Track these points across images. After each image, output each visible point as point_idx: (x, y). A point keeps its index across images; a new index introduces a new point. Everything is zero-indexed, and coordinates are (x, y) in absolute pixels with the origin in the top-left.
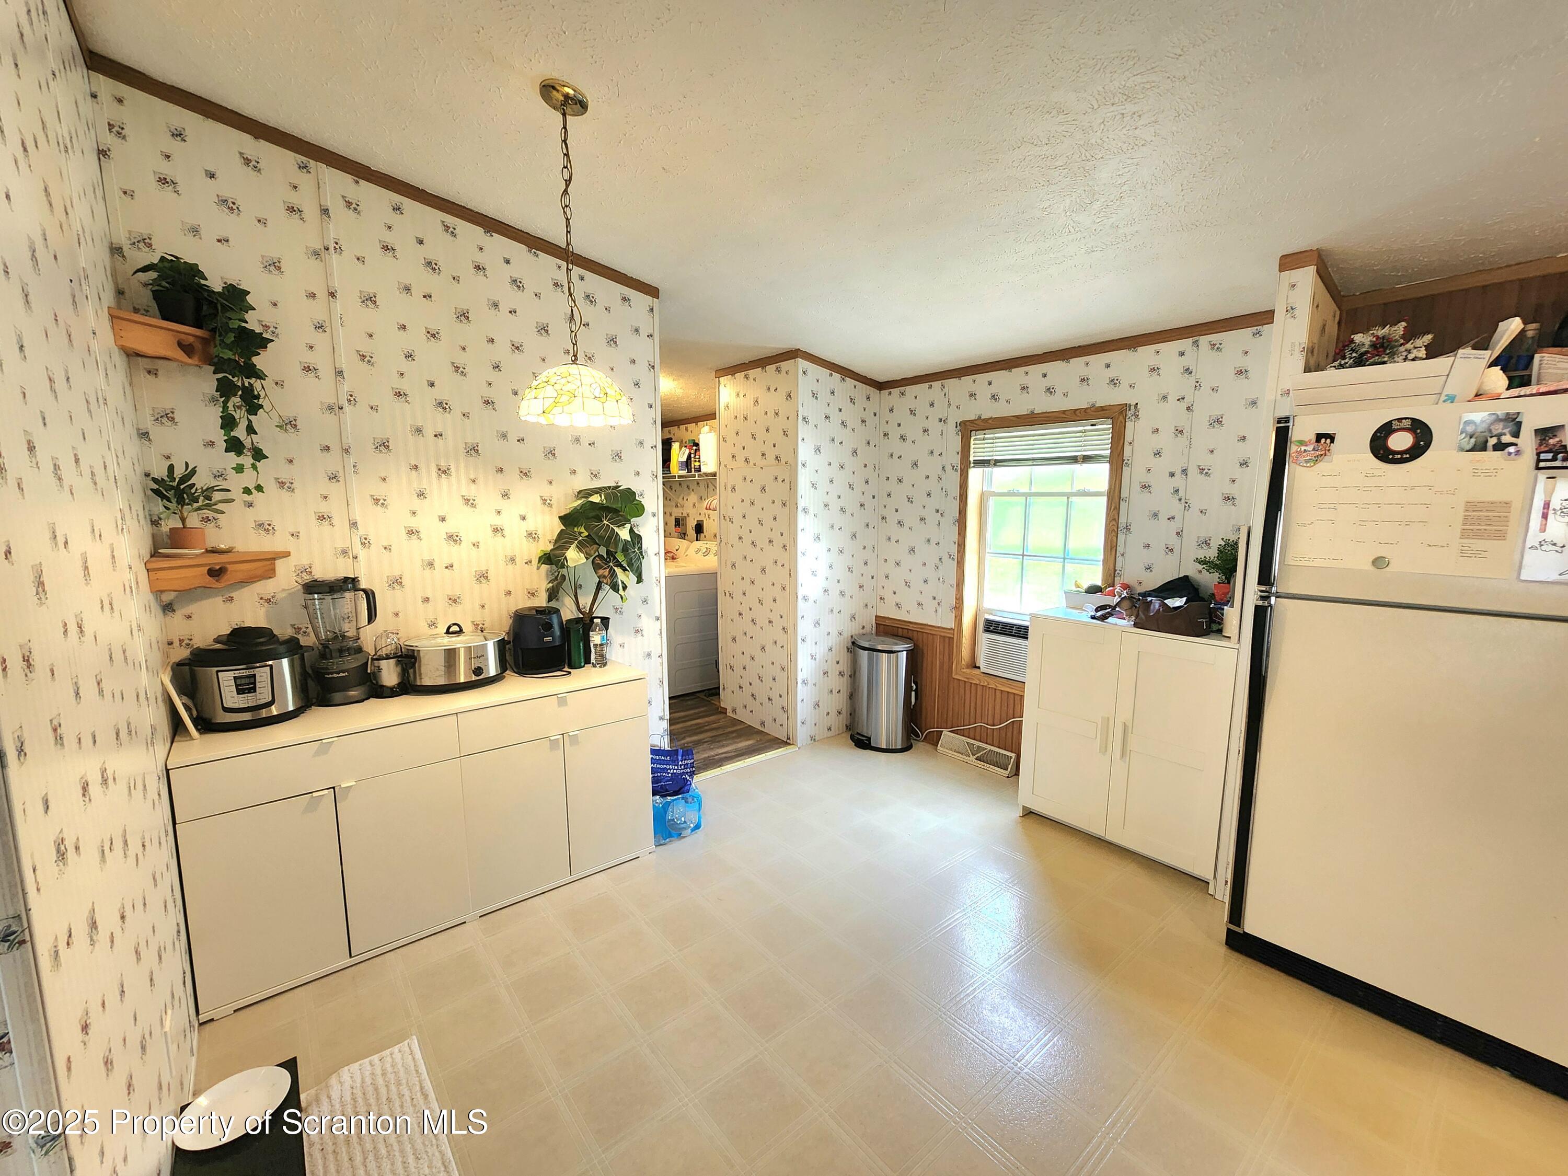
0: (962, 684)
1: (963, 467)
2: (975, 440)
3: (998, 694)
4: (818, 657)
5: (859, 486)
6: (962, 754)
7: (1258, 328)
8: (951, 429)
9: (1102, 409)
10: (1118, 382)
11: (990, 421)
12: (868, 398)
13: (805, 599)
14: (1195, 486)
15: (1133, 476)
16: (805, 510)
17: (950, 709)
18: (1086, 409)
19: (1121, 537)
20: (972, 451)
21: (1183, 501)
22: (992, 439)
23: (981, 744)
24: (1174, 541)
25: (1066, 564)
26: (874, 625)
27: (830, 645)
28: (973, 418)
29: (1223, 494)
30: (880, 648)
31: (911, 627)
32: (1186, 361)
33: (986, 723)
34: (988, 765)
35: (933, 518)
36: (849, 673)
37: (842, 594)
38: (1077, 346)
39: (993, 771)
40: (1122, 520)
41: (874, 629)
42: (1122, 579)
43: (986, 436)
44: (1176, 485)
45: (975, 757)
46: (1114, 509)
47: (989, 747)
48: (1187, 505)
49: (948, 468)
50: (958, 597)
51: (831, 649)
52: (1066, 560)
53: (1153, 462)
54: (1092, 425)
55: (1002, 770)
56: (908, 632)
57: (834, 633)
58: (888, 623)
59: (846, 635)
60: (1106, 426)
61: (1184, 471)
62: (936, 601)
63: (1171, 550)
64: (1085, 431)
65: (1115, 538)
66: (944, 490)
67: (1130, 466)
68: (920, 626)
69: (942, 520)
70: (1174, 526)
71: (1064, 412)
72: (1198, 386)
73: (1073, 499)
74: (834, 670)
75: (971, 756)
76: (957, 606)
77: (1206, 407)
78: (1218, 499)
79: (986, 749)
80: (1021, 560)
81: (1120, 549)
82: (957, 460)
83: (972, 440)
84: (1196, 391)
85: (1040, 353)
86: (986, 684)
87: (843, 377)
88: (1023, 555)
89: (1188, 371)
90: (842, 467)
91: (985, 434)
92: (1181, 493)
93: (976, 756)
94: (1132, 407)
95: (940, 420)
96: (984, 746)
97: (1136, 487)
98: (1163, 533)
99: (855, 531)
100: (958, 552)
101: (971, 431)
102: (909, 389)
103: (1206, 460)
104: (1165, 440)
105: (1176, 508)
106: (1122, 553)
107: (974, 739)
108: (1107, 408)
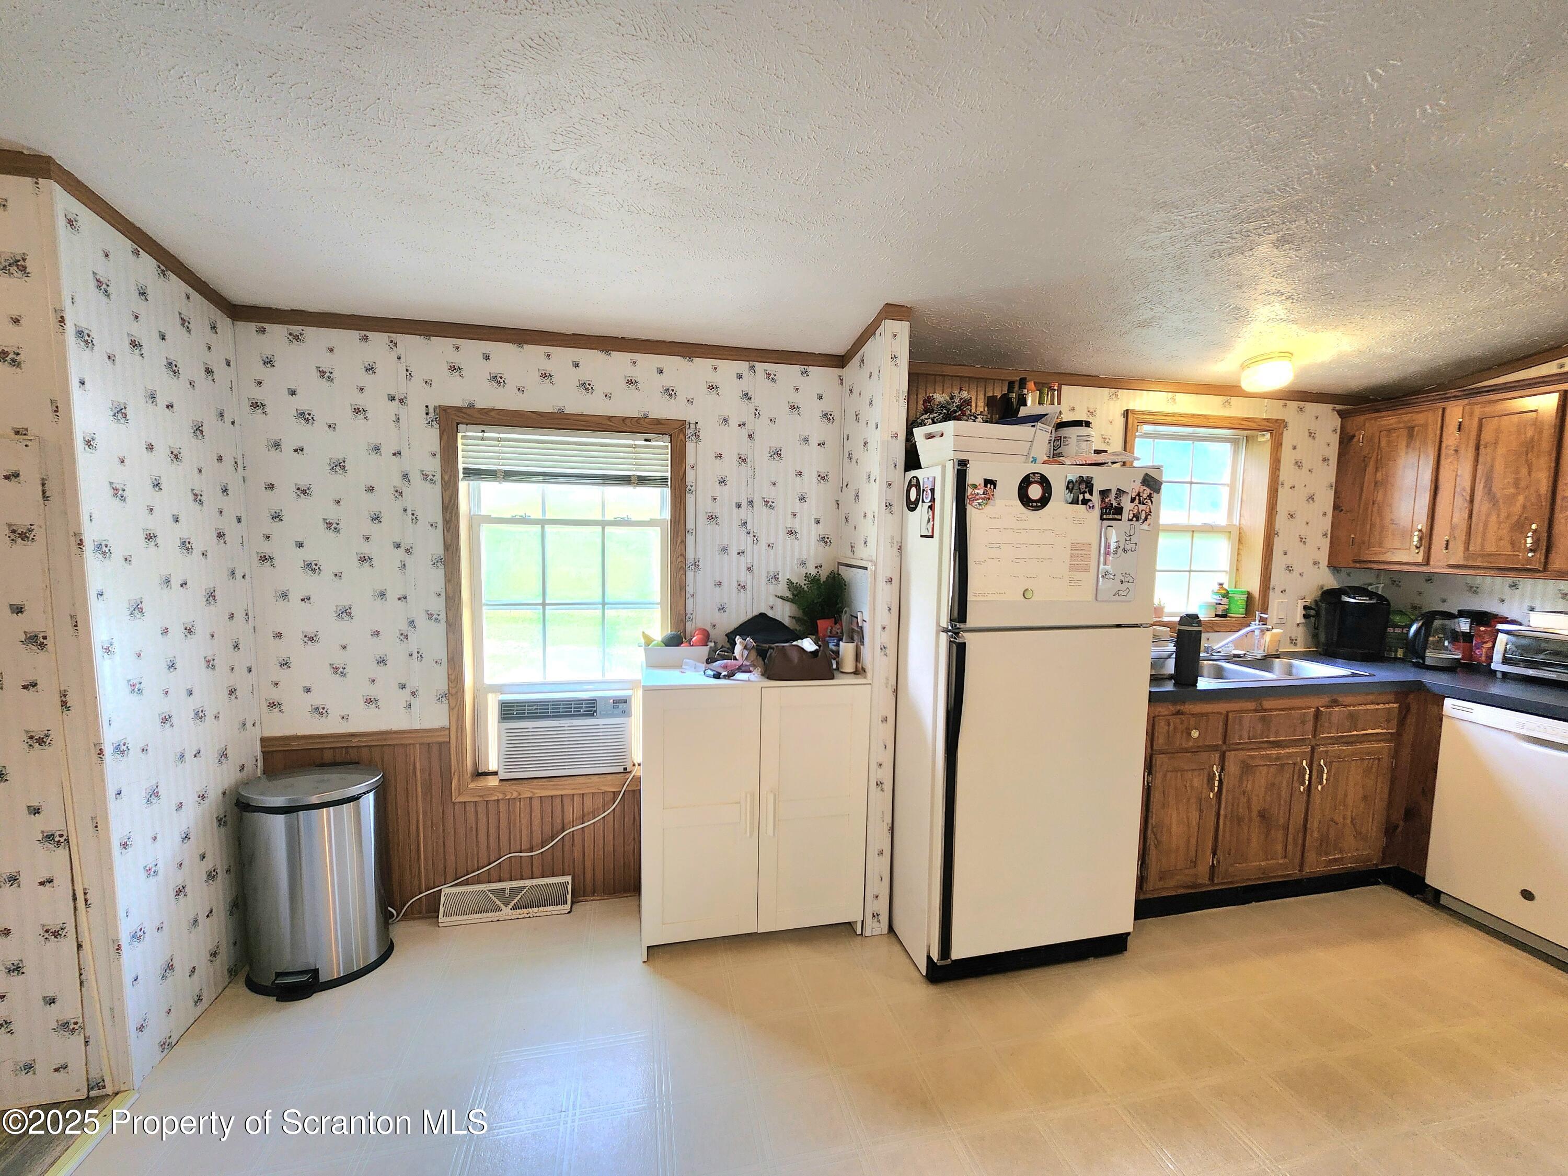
0: (471, 809)
1: (447, 478)
2: (463, 437)
3: (536, 804)
4: (161, 868)
5: (212, 498)
6: (488, 911)
7: (806, 367)
8: (415, 415)
9: (659, 422)
10: (673, 393)
11: (492, 414)
12: (214, 328)
13: (121, 750)
14: (760, 518)
15: (698, 504)
16: (103, 549)
17: (451, 850)
18: (639, 418)
19: (690, 575)
20: (460, 454)
21: (751, 535)
22: (498, 440)
23: (515, 884)
24: (745, 577)
25: (606, 611)
26: (260, 758)
27: (184, 828)
28: (459, 403)
29: (786, 528)
30: (314, 800)
31: (355, 742)
32: (744, 385)
33: (519, 850)
34: (535, 910)
35: (387, 558)
36: (226, 867)
37: (199, 715)
38: (620, 337)
39: (546, 913)
40: (690, 555)
41: (260, 764)
42: (694, 624)
43: (486, 434)
44: (743, 517)
45: (510, 906)
46: (681, 543)
47: (528, 883)
48: (755, 539)
49: (416, 478)
50: (453, 677)
51: (187, 837)
52: (606, 606)
53: (719, 490)
54: (646, 440)
55: (559, 907)
56: (347, 753)
57: (190, 800)
58: (294, 745)
59: (214, 794)
60: (662, 444)
61: (751, 502)
62: (407, 691)
63: (744, 587)
64: (635, 446)
65: (684, 576)
66: (409, 512)
67: (694, 493)
68: (370, 738)
69: (409, 560)
70: (744, 561)
71: (610, 418)
72: (757, 414)
73: (608, 529)
74: (195, 875)
75: (503, 907)
76: (453, 691)
77: (767, 437)
78: (782, 533)
79: (525, 887)
80: (541, 611)
81: (690, 589)
82: (434, 466)
83: (460, 435)
84: (756, 419)
85: (567, 333)
86: (515, 795)
87: (162, 267)
88: (544, 604)
89: (747, 396)
90: (176, 457)
91: (483, 431)
92: (749, 526)
93: (512, 904)
94: (692, 426)
95: (392, 399)
96: (521, 883)
97: (702, 519)
98: (733, 569)
99: (212, 586)
100: (448, 609)
101: (458, 424)
102: (310, 333)
103: (770, 493)
104: (729, 467)
105: (745, 542)
106: (692, 593)
107: (500, 881)
108: (663, 422)
